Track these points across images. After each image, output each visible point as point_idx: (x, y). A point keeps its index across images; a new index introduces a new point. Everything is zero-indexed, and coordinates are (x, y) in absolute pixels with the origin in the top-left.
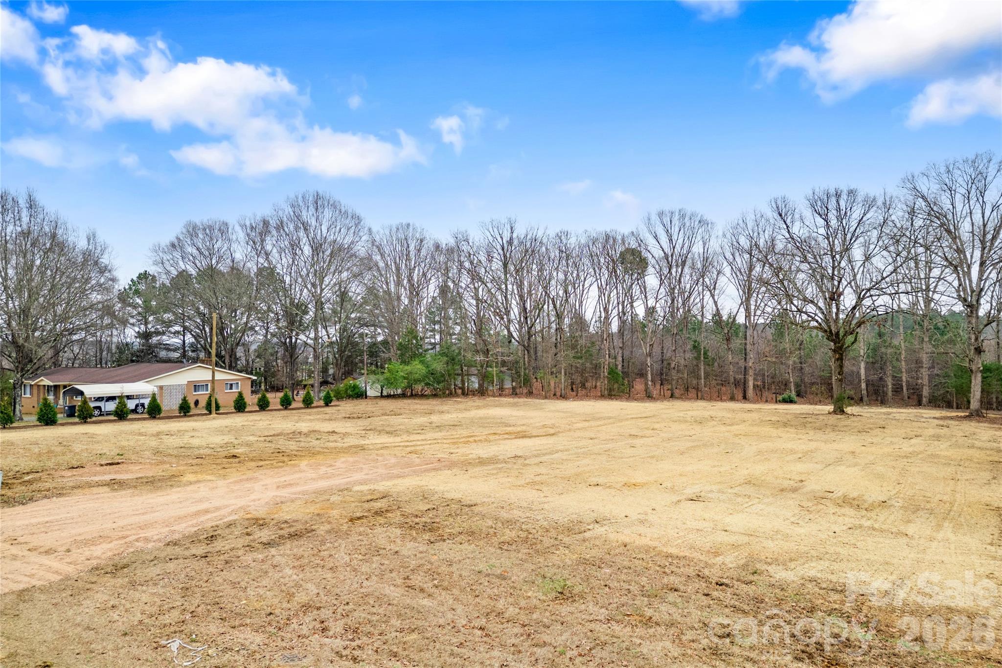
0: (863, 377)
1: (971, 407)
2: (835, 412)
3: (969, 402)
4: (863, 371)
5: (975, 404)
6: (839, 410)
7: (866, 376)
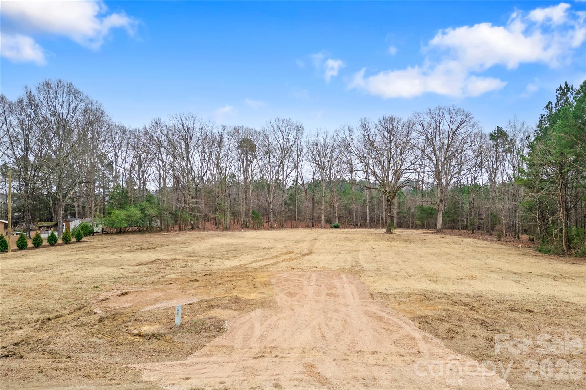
0: (368, 214)
1: (438, 228)
2: (387, 232)
3: (436, 225)
4: (368, 211)
5: (439, 226)
6: (389, 231)
7: (370, 213)
